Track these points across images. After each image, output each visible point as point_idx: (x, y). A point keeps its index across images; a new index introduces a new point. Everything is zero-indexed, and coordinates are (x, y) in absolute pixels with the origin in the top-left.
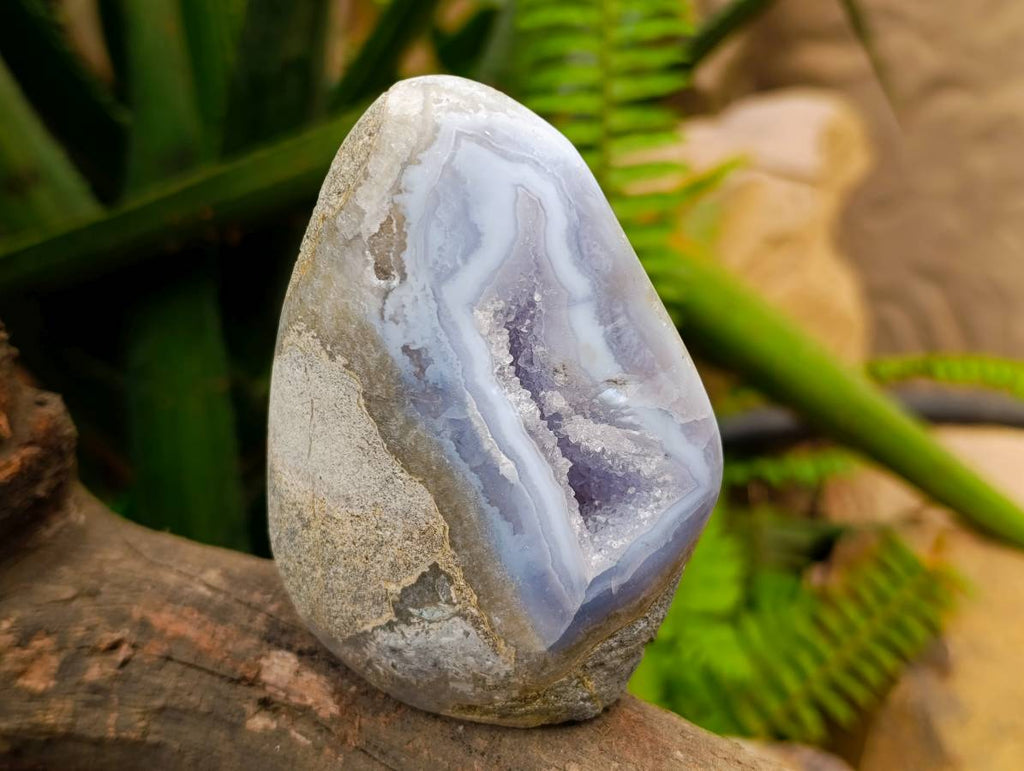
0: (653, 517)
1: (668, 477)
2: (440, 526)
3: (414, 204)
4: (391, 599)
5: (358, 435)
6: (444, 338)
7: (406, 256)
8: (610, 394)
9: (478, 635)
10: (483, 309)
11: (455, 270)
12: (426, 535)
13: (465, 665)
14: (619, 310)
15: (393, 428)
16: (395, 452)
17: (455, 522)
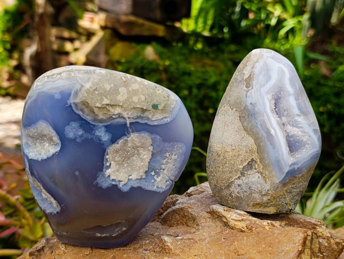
0: (306, 151)
1: (310, 142)
2: (255, 147)
3: (256, 71)
4: (240, 170)
5: (236, 127)
6: (260, 100)
7: (254, 82)
8: (296, 118)
9: (262, 177)
10: (270, 94)
11: (264, 85)
12: (251, 151)
13: (257, 187)
14: (300, 98)
15: (245, 124)
16: (245, 130)
17: (259, 146)
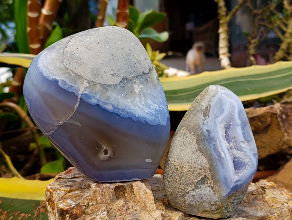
0: (247, 171)
1: (250, 163)
2: (208, 166)
3: (212, 104)
4: (194, 183)
5: (193, 148)
6: (215, 129)
7: (210, 113)
8: (241, 144)
9: (212, 191)
10: (222, 124)
11: (218, 116)
12: (205, 169)
13: (208, 199)
14: (245, 128)
15: (201, 146)
16: (201, 151)
17: (211, 166)
